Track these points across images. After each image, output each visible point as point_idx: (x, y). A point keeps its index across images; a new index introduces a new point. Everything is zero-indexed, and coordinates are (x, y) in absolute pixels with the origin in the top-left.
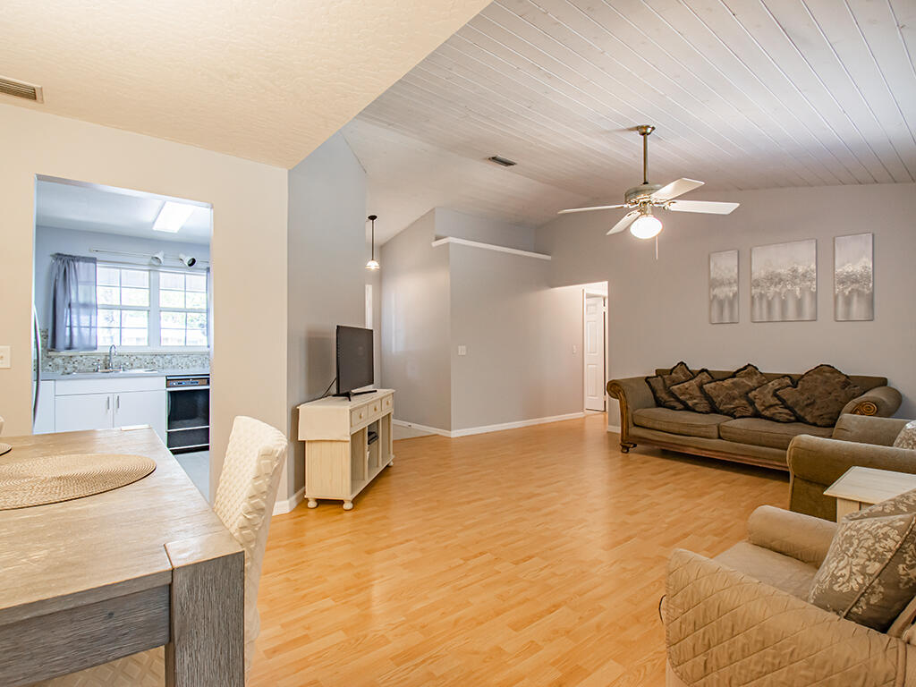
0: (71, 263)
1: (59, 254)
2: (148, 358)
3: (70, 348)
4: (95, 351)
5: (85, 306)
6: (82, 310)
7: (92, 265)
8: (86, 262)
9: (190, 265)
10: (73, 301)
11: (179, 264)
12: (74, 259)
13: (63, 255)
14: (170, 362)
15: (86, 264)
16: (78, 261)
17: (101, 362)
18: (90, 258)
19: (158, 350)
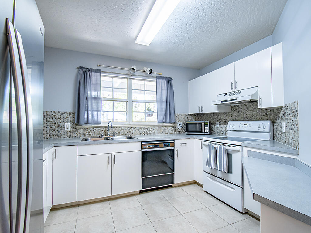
0: (88, 72)
1: (81, 67)
2: (127, 129)
3: (87, 123)
4: (101, 125)
5: (95, 98)
6: (93, 101)
7: (98, 74)
8: (95, 72)
9: (150, 74)
10: (89, 96)
11: (143, 74)
12: (90, 70)
13: (83, 68)
14: (138, 131)
15: (96, 74)
16: (91, 71)
17: (103, 131)
18: (98, 70)
19: (133, 124)
